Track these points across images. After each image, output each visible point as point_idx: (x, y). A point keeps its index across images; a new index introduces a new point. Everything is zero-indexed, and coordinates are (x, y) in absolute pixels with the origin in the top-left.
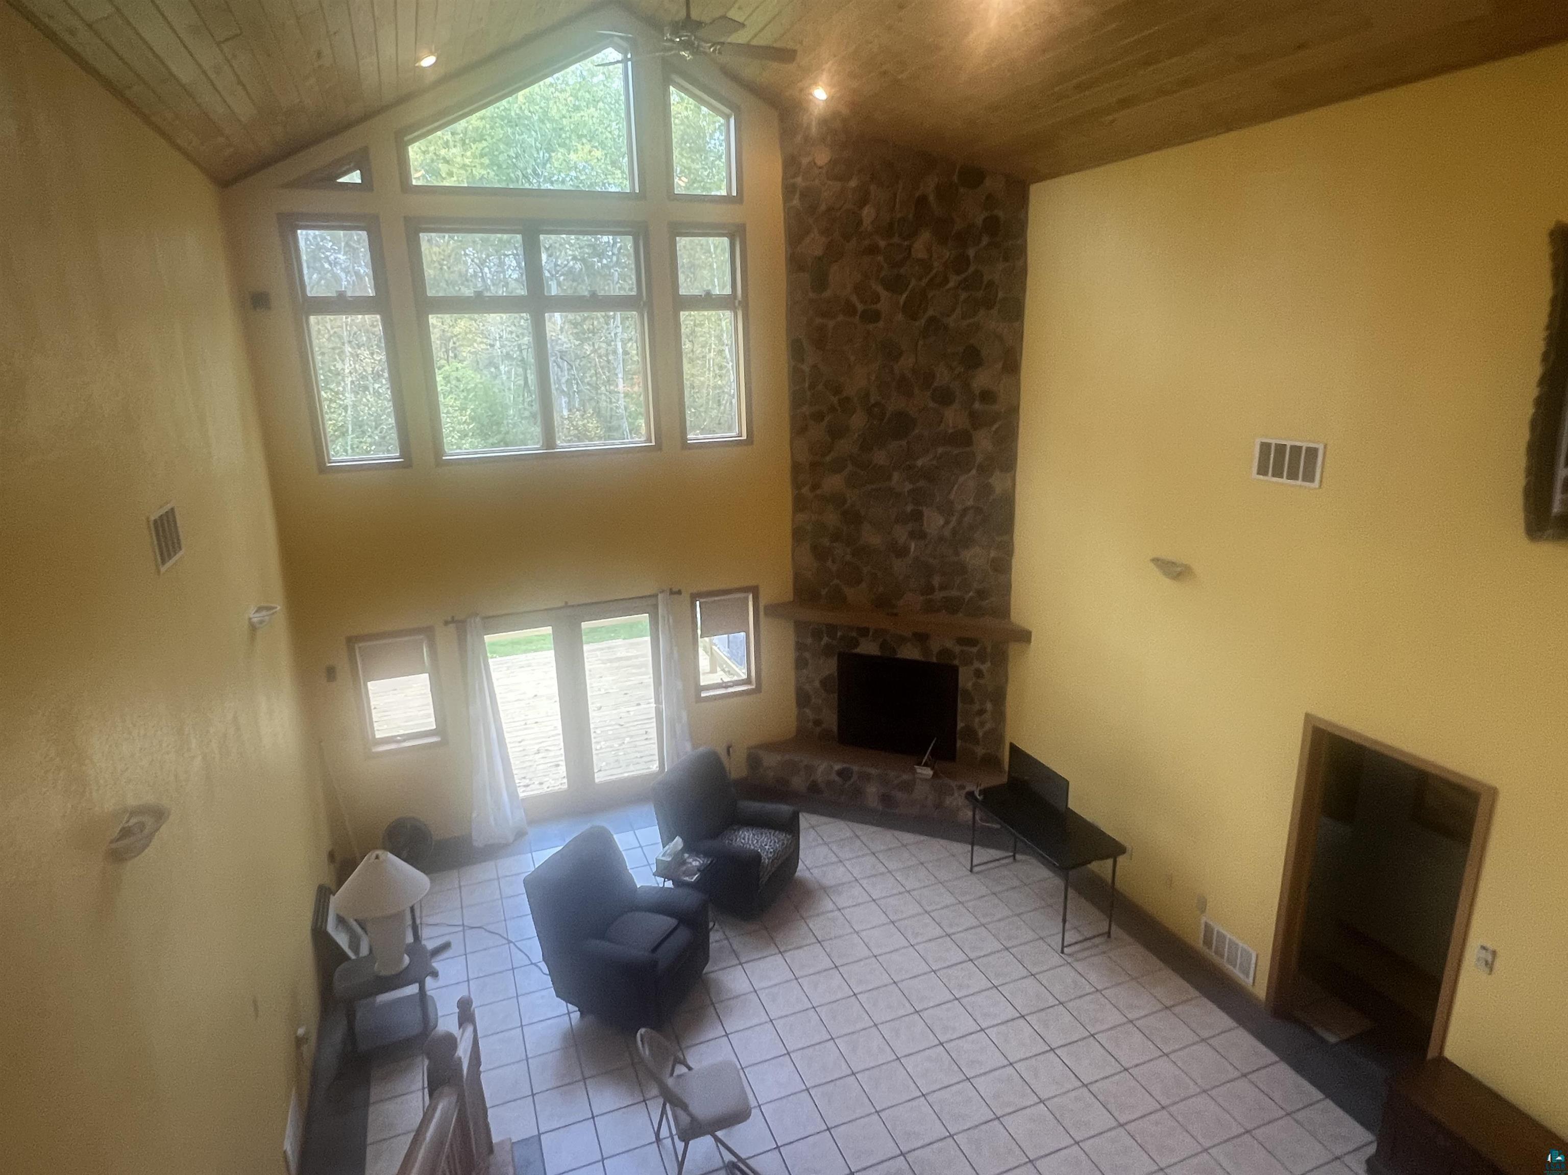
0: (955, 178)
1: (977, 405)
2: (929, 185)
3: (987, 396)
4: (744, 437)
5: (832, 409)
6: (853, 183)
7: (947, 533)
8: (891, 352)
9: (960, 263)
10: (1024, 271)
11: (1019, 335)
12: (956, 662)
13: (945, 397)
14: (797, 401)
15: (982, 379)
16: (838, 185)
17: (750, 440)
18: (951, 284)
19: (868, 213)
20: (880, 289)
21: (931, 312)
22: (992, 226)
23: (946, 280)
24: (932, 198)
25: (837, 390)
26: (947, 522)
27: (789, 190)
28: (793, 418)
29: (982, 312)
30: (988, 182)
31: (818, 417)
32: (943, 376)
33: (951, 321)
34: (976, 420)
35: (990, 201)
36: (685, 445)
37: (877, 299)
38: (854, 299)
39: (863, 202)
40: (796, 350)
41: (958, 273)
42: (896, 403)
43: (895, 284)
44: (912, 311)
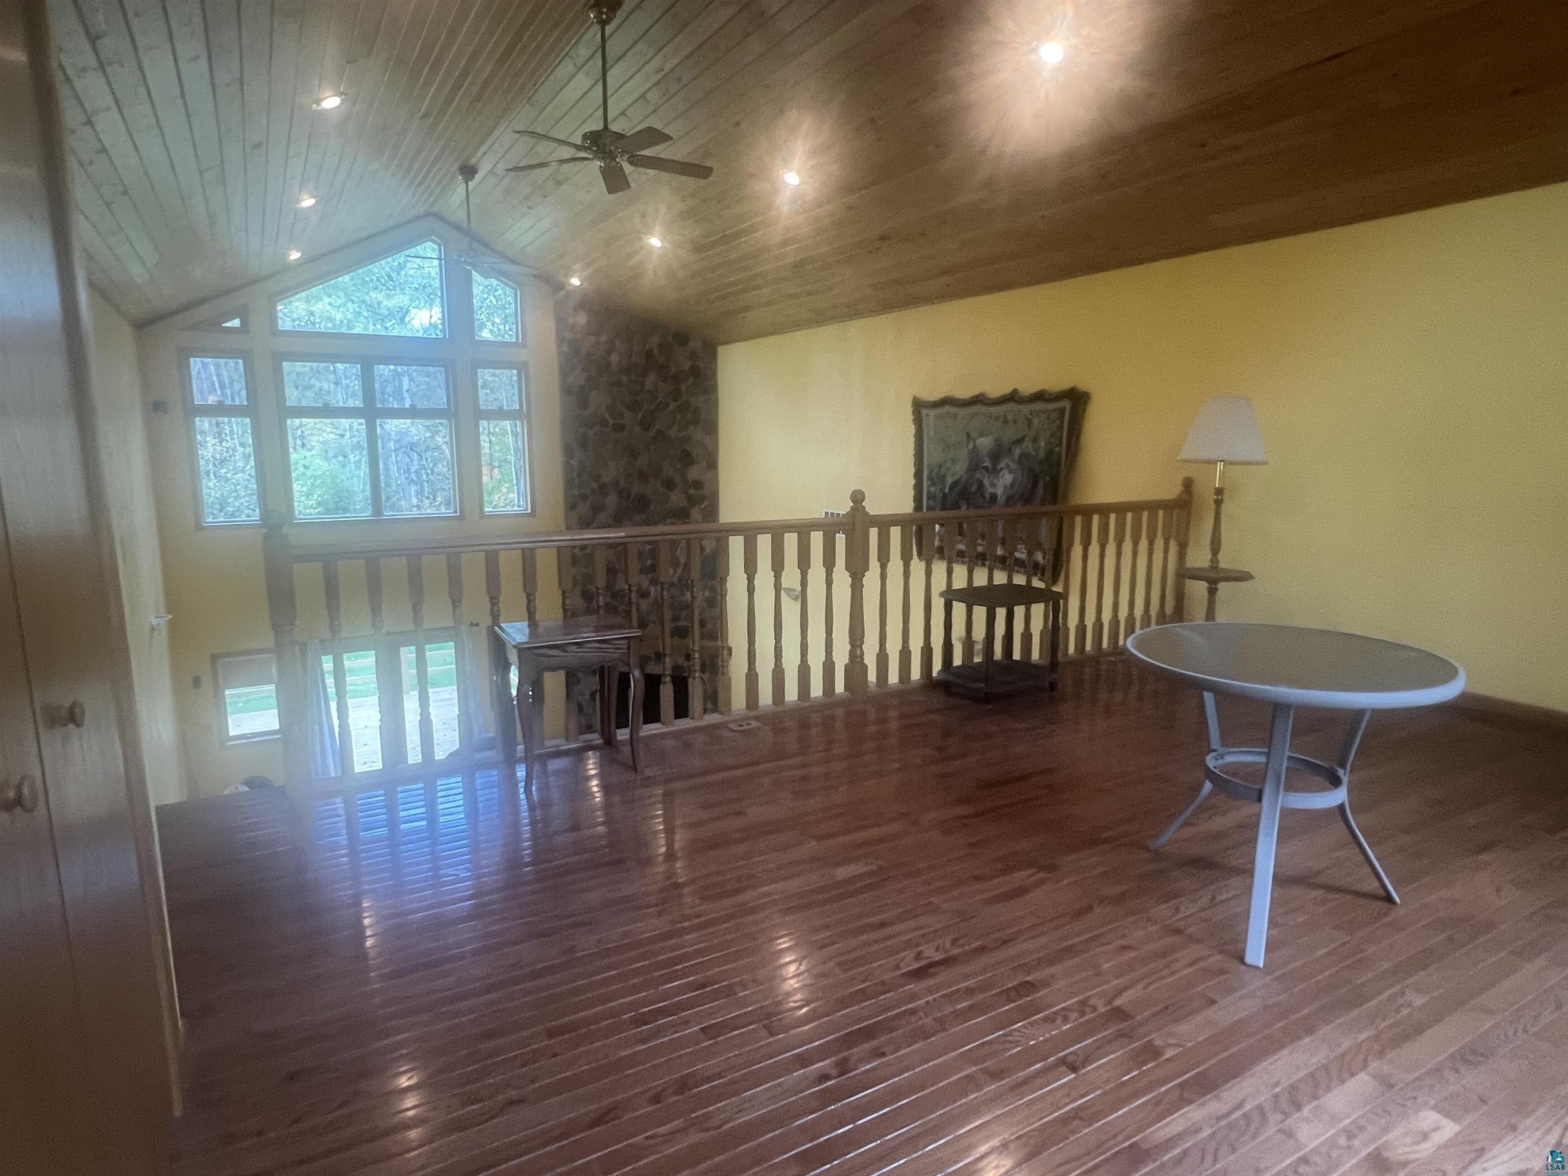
0: (670, 339)
1: (692, 491)
2: (654, 341)
3: (698, 485)
4: (529, 511)
5: (593, 492)
6: (604, 338)
7: (676, 580)
8: (633, 454)
9: (676, 395)
10: (716, 402)
11: (716, 443)
12: (686, 674)
13: (670, 485)
14: (569, 484)
15: (694, 473)
16: (593, 338)
17: (533, 514)
18: (671, 408)
19: (614, 358)
20: (623, 410)
21: (657, 427)
22: (696, 372)
23: (667, 405)
24: (656, 351)
25: (597, 478)
26: (675, 572)
27: (560, 340)
28: (566, 499)
29: (692, 427)
30: (691, 344)
31: (584, 497)
32: (668, 470)
33: (672, 433)
34: (693, 501)
35: (693, 356)
36: (482, 515)
37: (622, 416)
38: (607, 417)
39: (609, 352)
40: (568, 450)
41: (675, 400)
42: (636, 488)
43: (634, 407)
44: (646, 425)
